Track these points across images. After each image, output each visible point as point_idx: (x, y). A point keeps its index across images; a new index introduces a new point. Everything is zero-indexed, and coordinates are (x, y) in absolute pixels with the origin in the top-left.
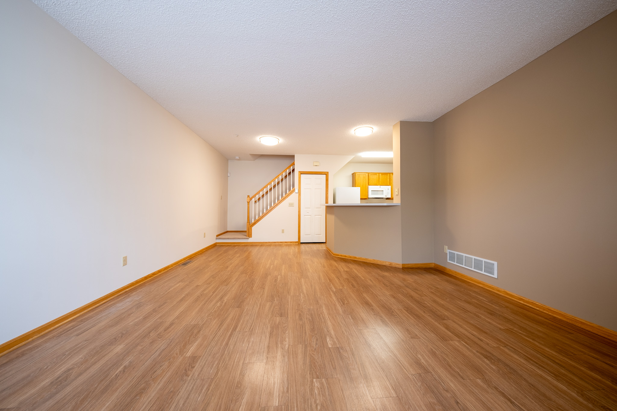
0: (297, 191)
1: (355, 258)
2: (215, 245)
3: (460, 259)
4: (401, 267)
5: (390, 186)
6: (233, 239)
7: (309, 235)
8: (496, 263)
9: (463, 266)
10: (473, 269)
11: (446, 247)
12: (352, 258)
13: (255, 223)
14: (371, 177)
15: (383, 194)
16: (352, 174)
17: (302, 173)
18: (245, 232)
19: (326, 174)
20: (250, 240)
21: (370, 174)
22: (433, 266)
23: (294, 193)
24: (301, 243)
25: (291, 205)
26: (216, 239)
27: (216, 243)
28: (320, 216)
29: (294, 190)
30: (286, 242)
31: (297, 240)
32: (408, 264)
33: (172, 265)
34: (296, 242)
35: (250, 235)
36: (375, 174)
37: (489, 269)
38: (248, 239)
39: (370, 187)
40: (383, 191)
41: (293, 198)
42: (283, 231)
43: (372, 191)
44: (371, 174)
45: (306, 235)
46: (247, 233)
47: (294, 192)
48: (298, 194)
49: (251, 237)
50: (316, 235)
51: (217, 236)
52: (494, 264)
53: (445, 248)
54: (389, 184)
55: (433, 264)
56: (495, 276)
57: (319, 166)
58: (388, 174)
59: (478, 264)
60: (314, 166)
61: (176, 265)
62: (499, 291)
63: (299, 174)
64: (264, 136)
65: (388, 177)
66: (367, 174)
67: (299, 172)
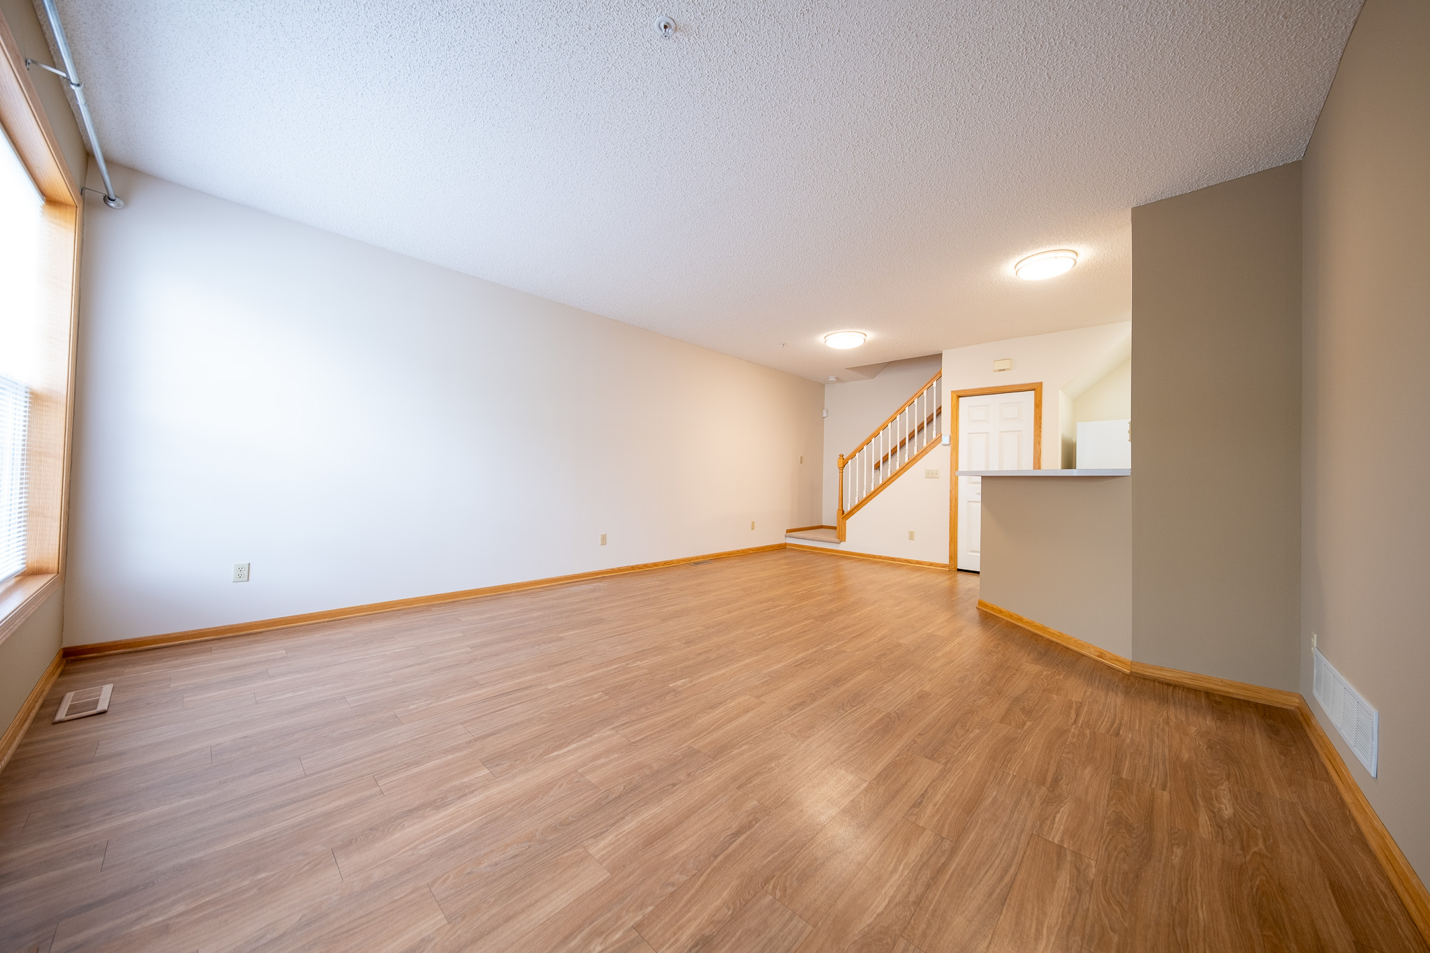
1: (1020, 619)
2: (781, 548)
12: (1013, 619)
13: (851, 513)
17: (959, 395)
18: (835, 528)
19: (1036, 388)
20: (843, 547)
23: (939, 446)
25: (931, 475)
27: (786, 544)
33: (678, 561)
35: (842, 538)
41: (938, 458)
42: (912, 536)
45: (972, 551)
46: (838, 531)
48: (949, 448)
49: (845, 541)
51: (788, 531)
57: (1009, 369)
60: (995, 371)
61: (684, 563)
63: (952, 398)
67: (952, 392)
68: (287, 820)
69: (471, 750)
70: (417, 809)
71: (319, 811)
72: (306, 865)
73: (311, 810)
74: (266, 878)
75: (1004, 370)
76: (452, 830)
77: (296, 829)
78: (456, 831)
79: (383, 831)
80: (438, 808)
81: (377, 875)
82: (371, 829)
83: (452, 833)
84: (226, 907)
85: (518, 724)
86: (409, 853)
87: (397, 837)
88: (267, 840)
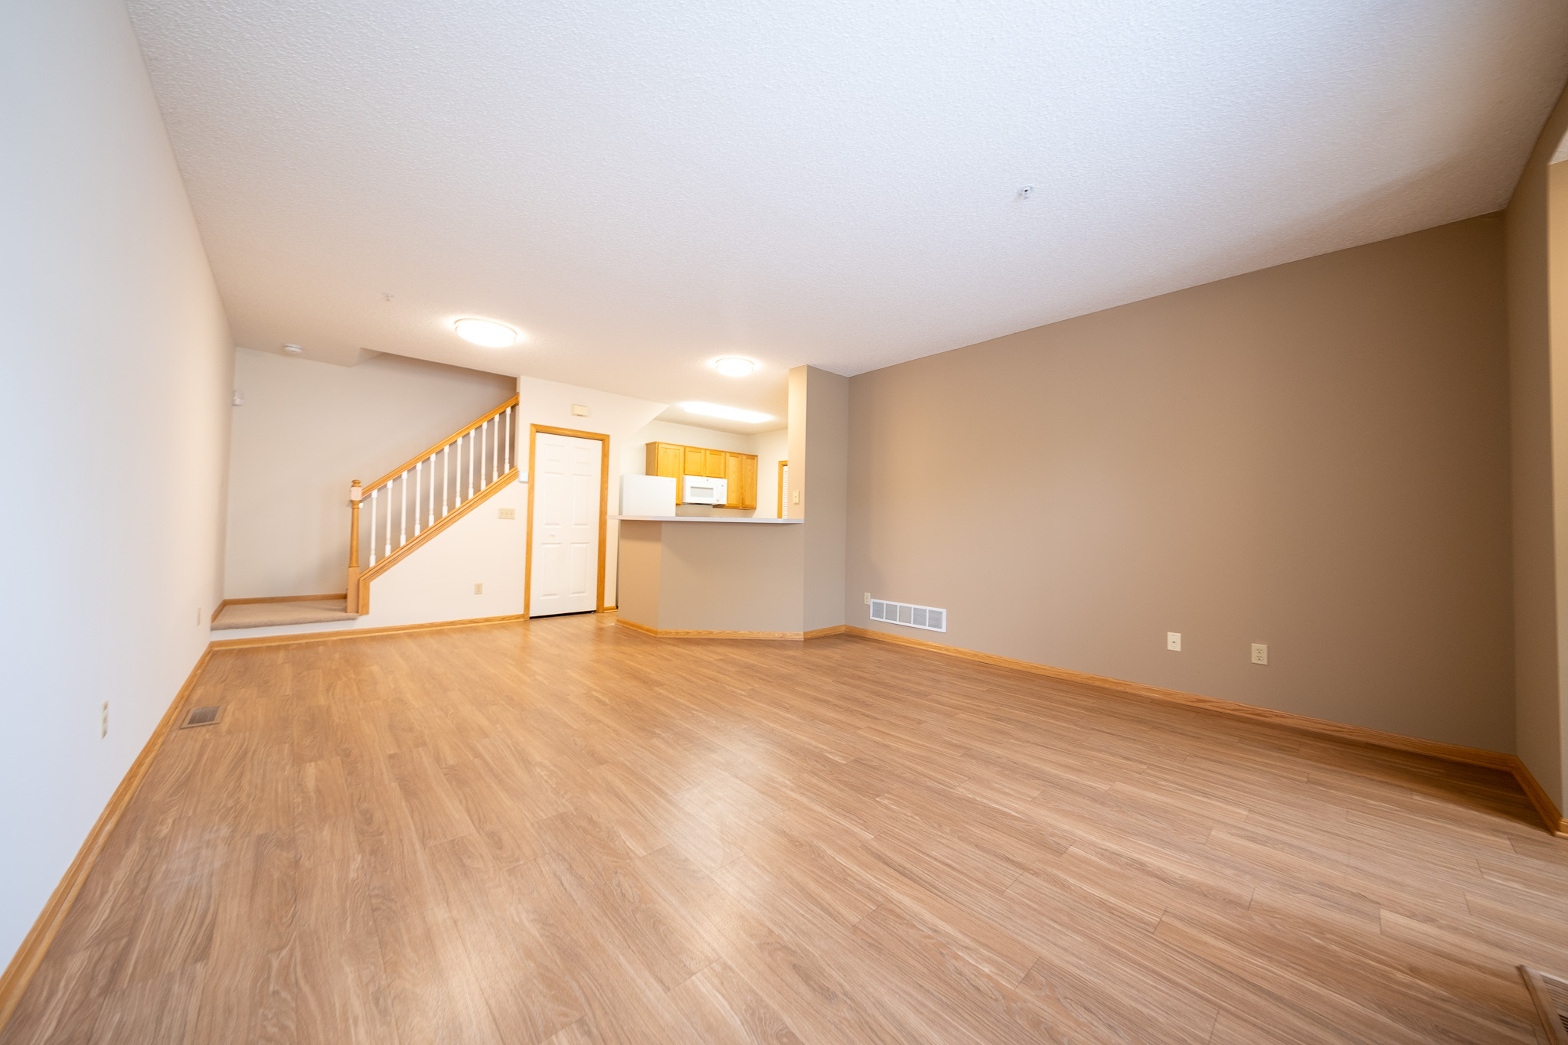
0: (524, 476)
3: (891, 612)
4: (801, 637)
5: (726, 480)
6: (291, 624)
7: (555, 595)
8: (944, 611)
9: (898, 622)
10: (912, 625)
11: (868, 595)
14: (690, 455)
15: (712, 496)
16: (647, 445)
17: (539, 429)
21: (687, 450)
22: (842, 630)
24: (531, 618)
25: (506, 514)
26: (213, 629)
28: (585, 545)
29: (514, 475)
30: (487, 620)
31: (521, 612)
32: (812, 632)
34: (518, 617)
36: (697, 450)
37: (936, 621)
38: (353, 619)
39: (687, 478)
40: (712, 489)
42: (478, 589)
43: (692, 487)
44: (690, 449)
47: (517, 480)
50: (573, 593)
52: (941, 613)
53: (865, 597)
54: (723, 476)
55: (844, 628)
56: (944, 630)
57: (586, 416)
58: (723, 453)
59: (919, 617)
60: (574, 415)
62: (947, 650)
64: (465, 317)
65: (723, 461)
66: (682, 449)
68: (1274, 973)
69: (1047, 868)
70: (1157, 877)
71: (1235, 951)
72: (1277, 918)
73: (1243, 959)
74: (1315, 936)
75: (582, 416)
76: (1153, 849)
77: (1269, 955)
78: (1152, 846)
79: (1198, 887)
80: (1142, 864)
81: (1229, 872)
82: (1206, 896)
83: (1156, 848)
84: (1356, 944)
85: (977, 846)
86: (1196, 863)
87: (1192, 876)
88: (1303, 969)
